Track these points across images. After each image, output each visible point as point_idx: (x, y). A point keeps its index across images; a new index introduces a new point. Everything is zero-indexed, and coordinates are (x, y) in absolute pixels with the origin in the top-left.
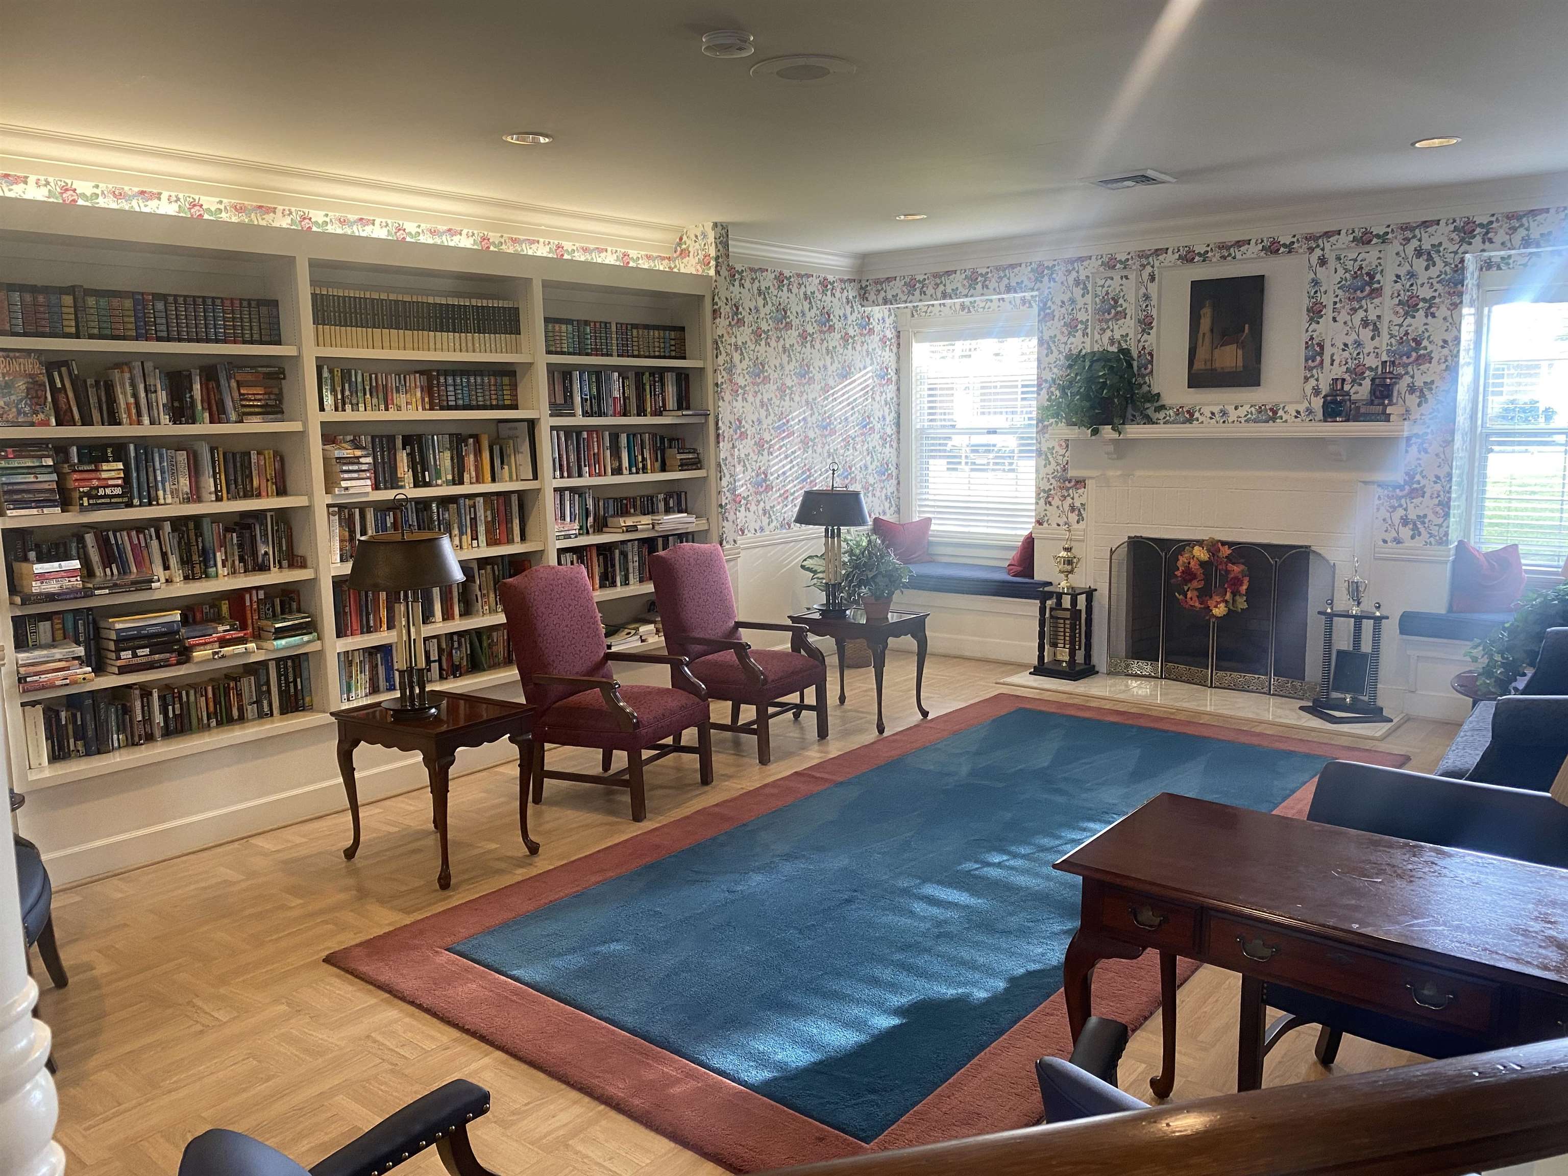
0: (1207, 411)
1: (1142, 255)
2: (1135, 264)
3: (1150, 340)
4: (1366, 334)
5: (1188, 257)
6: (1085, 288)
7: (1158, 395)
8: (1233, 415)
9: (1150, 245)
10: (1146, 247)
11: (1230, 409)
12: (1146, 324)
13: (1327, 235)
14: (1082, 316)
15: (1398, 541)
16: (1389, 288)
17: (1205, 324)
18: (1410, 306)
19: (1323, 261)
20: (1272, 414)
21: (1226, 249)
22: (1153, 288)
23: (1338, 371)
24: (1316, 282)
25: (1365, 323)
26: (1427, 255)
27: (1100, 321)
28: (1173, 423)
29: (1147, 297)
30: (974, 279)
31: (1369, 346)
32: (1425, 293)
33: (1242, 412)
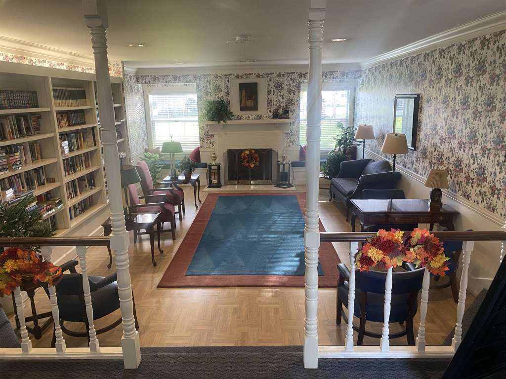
0: (244, 117)
1: (225, 75)
2: (223, 77)
3: (229, 98)
4: (281, 98)
5: (238, 77)
6: (210, 83)
7: (232, 113)
8: (251, 118)
9: (227, 73)
10: (226, 73)
11: (250, 116)
12: (227, 94)
13: (271, 74)
14: (209, 91)
15: (289, 146)
16: (285, 87)
17: (244, 94)
18: (290, 92)
19: (270, 80)
20: (260, 117)
21: (247, 75)
22: (229, 84)
23: (275, 107)
24: (269, 85)
25: (280, 95)
26: (293, 80)
27: (215, 92)
28: (236, 120)
29: (227, 86)
30: (175, 78)
31: (281, 101)
32: (293, 89)
33: (253, 117)
